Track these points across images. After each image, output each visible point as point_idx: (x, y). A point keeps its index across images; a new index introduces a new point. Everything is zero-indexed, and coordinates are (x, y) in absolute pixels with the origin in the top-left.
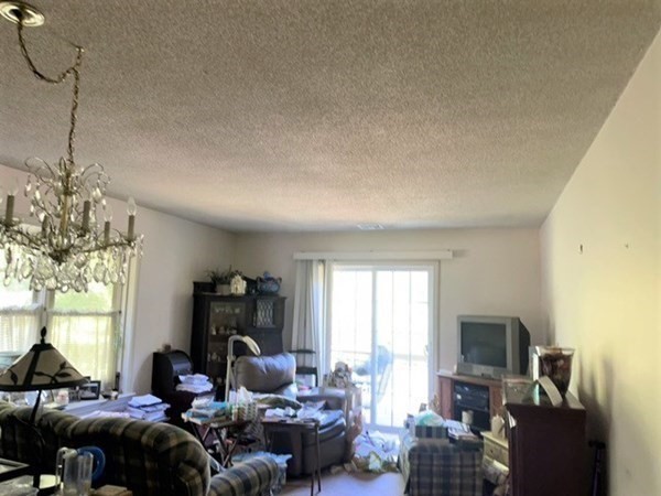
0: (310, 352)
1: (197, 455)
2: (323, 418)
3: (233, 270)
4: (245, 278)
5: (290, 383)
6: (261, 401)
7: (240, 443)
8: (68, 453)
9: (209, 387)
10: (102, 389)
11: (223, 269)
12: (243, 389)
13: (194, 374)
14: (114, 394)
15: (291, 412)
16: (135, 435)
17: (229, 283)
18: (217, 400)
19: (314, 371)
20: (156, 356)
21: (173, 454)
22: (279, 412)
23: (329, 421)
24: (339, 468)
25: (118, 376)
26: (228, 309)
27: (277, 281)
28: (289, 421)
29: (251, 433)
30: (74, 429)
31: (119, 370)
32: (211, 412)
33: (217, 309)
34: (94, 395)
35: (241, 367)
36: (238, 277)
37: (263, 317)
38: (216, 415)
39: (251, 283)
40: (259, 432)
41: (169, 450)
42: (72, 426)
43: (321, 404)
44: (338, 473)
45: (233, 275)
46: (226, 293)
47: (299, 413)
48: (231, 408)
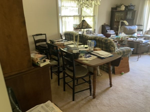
0: (141, 25)
1: (113, 44)
2: (144, 41)
3: (122, 4)
4: (125, 6)
5: (135, 33)
6: (127, 36)
7: (122, 45)
8: (90, 41)
9: (114, 33)
10: (92, 32)
11: (119, 3)
12: (123, 33)
13: (111, 30)
14: (94, 33)
15: (135, 39)
16: (101, 40)
17: (120, 7)
18: (116, 35)
19: (142, 30)
20: (102, 26)
21: (109, 44)
22: (132, 39)
23: (145, 42)
24: (146, 53)
25: (95, 30)
26: (120, 15)
27: (134, 6)
28: (135, 41)
29: (124, 43)
30: (89, 38)
31: (95, 28)
32: (115, 38)
33: (117, 14)
34: (90, 33)
35: (122, 28)
36: (123, 6)
37: (129, 16)
38: (116, 38)
39: (126, 7)
40: (126, 43)
41: (108, 43)
42: (89, 37)
43: (144, 38)
44: (146, 54)
45: (121, 5)
46: (119, 10)
47: (138, 39)
48: (120, 37)
